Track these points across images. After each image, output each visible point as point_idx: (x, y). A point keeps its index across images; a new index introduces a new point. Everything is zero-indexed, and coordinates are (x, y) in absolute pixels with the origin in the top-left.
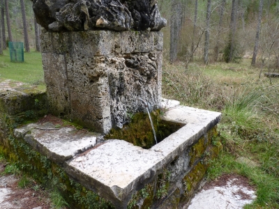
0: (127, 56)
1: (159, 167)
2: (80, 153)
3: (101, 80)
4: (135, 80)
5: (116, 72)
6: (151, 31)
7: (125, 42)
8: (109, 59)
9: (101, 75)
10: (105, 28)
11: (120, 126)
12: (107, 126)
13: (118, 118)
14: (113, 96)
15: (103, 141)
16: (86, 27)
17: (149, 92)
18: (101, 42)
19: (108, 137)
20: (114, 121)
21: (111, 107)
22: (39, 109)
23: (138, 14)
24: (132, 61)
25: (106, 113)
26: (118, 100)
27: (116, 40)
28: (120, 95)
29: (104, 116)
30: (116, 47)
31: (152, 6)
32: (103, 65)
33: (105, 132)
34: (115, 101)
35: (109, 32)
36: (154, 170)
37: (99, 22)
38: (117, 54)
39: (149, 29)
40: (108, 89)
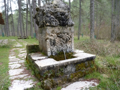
0: (57, 34)
1: (57, 66)
2: (39, 60)
3: (48, 40)
4: (60, 41)
5: (53, 38)
6: (68, 26)
7: (56, 30)
8: (50, 34)
9: (47, 39)
10: (49, 26)
11: (54, 55)
12: (49, 54)
13: (53, 52)
14: (51, 45)
15: (47, 58)
16: (45, 26)
17: (67, 46)
18: (47, 30)
19: (49, 57)
20: (52, 53)
21: (51, 48)
22: (36, 49)
23: (61, 21)
24: (59, 35)
25: (49, 50)
26: (53, 47)
27: (53, 29)
28: (54, 45)
29: (48, 51)
30: (53, 31)
31: (67, 19)
32: (48, 36)
33: (48, 56)
34: (52, 47)
35: (50, 27)
36: (55, 66)
37: (47, 24)
38: (53, 33)
39: (67, 26)
40: (50, 43)
